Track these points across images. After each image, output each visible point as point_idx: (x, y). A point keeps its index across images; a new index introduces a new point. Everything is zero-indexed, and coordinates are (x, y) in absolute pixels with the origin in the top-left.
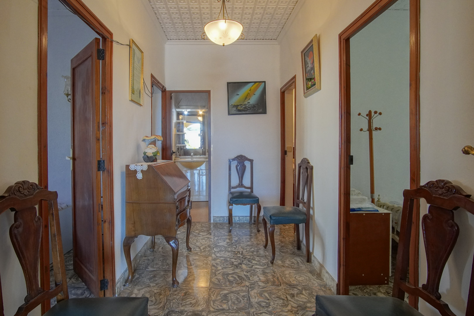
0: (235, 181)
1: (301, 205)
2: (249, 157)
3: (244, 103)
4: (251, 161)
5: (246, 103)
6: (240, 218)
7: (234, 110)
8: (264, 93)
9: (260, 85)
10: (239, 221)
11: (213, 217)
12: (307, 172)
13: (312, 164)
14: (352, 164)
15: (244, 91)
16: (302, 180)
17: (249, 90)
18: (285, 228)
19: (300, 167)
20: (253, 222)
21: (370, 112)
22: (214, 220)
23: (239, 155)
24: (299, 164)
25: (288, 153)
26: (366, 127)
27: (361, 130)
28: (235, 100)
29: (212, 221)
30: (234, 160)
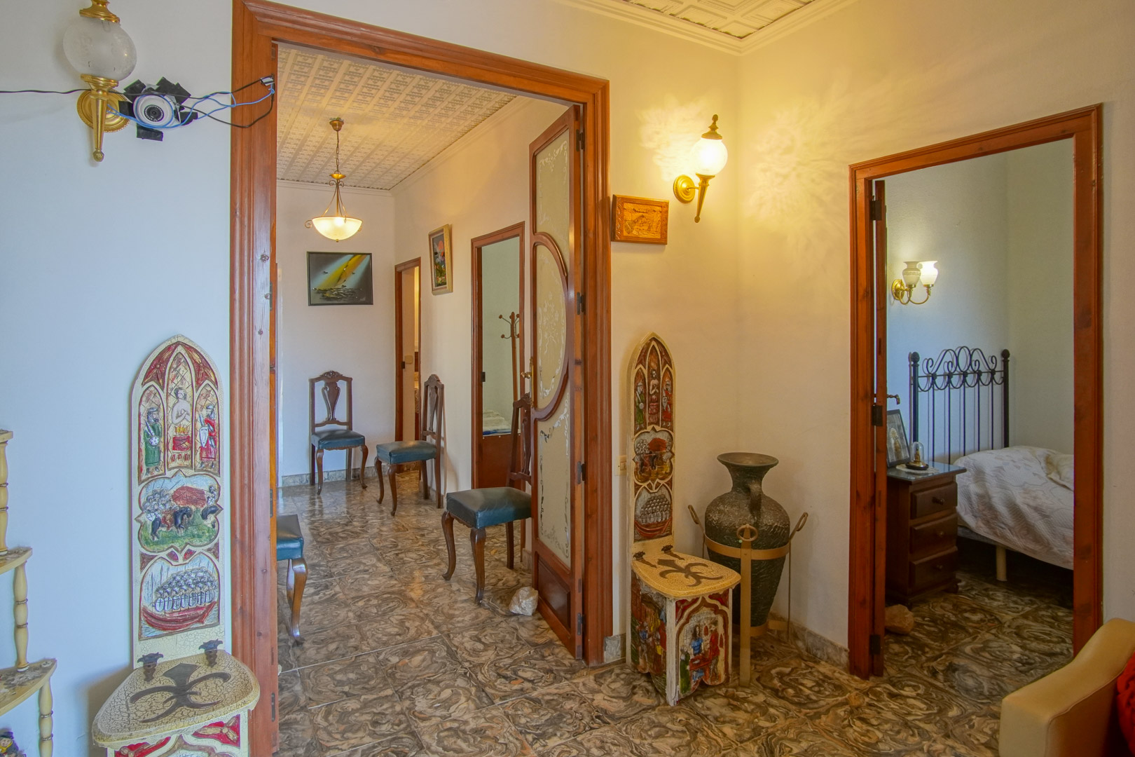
0: (322, 414)
1: (429, 437)
2: (345, 375)
3: (336, 287)
4: (349, 380)
5: (340, 287)
6: (330, 474)
7: (317, 298)
8: (368, 272)
9: (363, 259)
10: (328, 479)
11: (283, 477)
12: (437, 393)
13: (442, 382)
14: (484, 381)
15: (334, 269)
16: (431, 404)
17: (345, 265)
18: (404, 479)
19: (426, 387)
20: (352, 478)
21: (513, 313)
22: (283, 483)
23: (327, 370)
24: (425, 383)
25: (406, 365)
26: (508, 334)
27: (503, 336)
28: (322, 281)
29: (280, 485)
30: (318, 379)
